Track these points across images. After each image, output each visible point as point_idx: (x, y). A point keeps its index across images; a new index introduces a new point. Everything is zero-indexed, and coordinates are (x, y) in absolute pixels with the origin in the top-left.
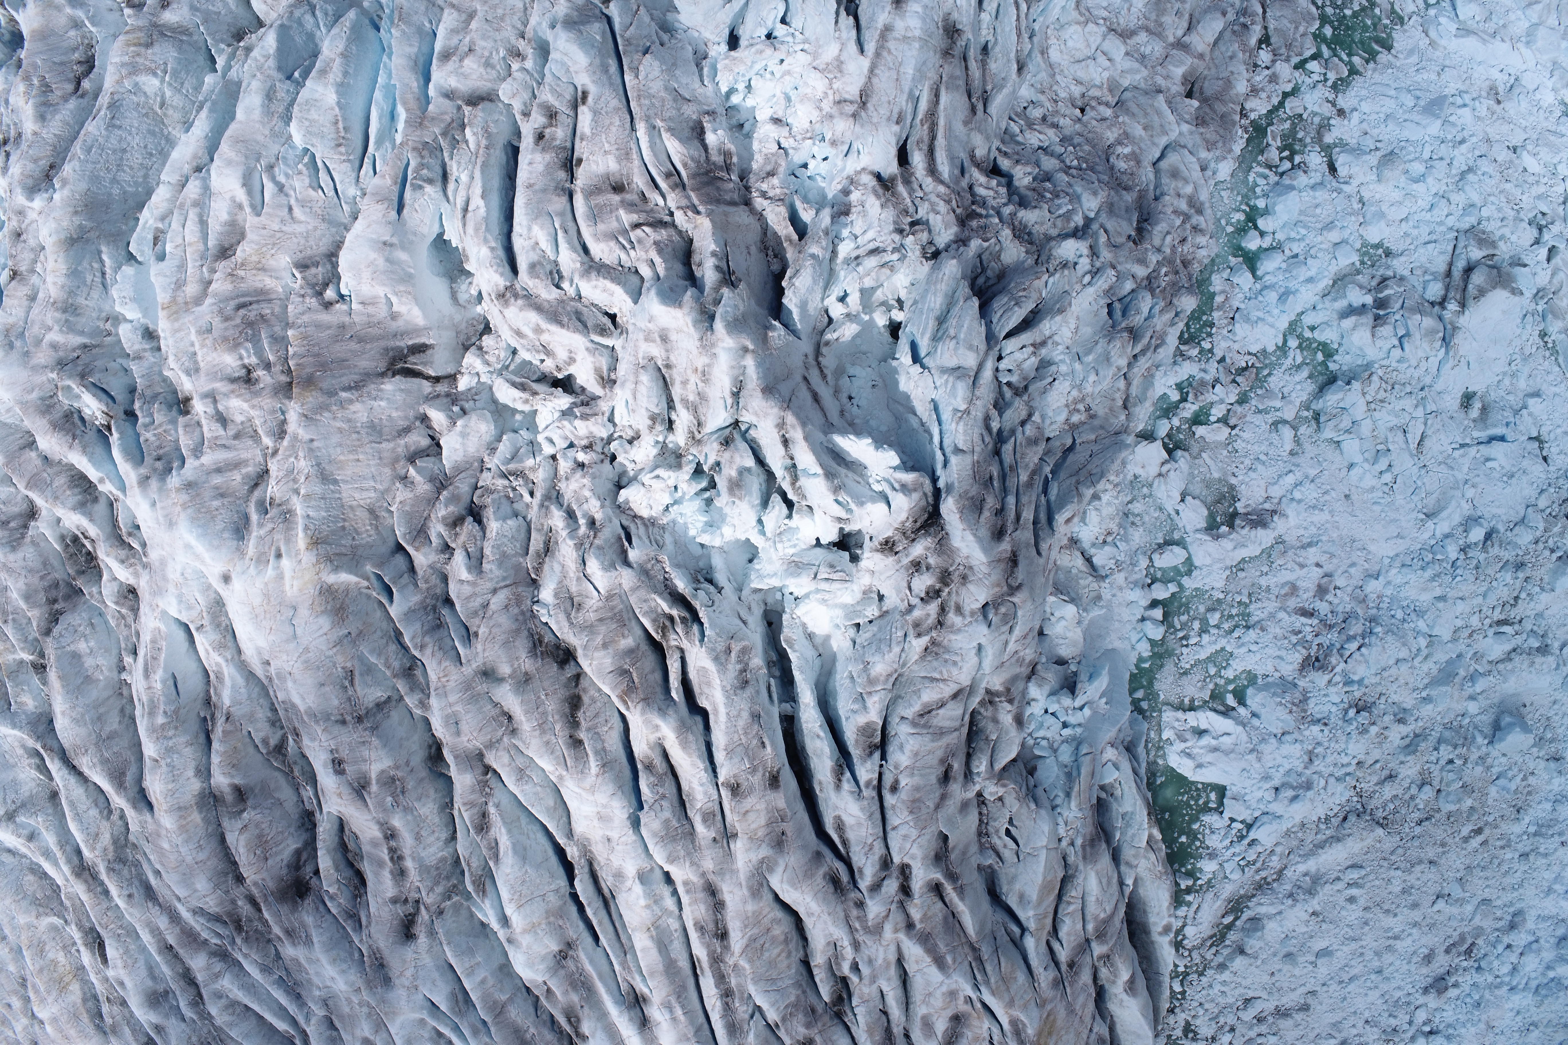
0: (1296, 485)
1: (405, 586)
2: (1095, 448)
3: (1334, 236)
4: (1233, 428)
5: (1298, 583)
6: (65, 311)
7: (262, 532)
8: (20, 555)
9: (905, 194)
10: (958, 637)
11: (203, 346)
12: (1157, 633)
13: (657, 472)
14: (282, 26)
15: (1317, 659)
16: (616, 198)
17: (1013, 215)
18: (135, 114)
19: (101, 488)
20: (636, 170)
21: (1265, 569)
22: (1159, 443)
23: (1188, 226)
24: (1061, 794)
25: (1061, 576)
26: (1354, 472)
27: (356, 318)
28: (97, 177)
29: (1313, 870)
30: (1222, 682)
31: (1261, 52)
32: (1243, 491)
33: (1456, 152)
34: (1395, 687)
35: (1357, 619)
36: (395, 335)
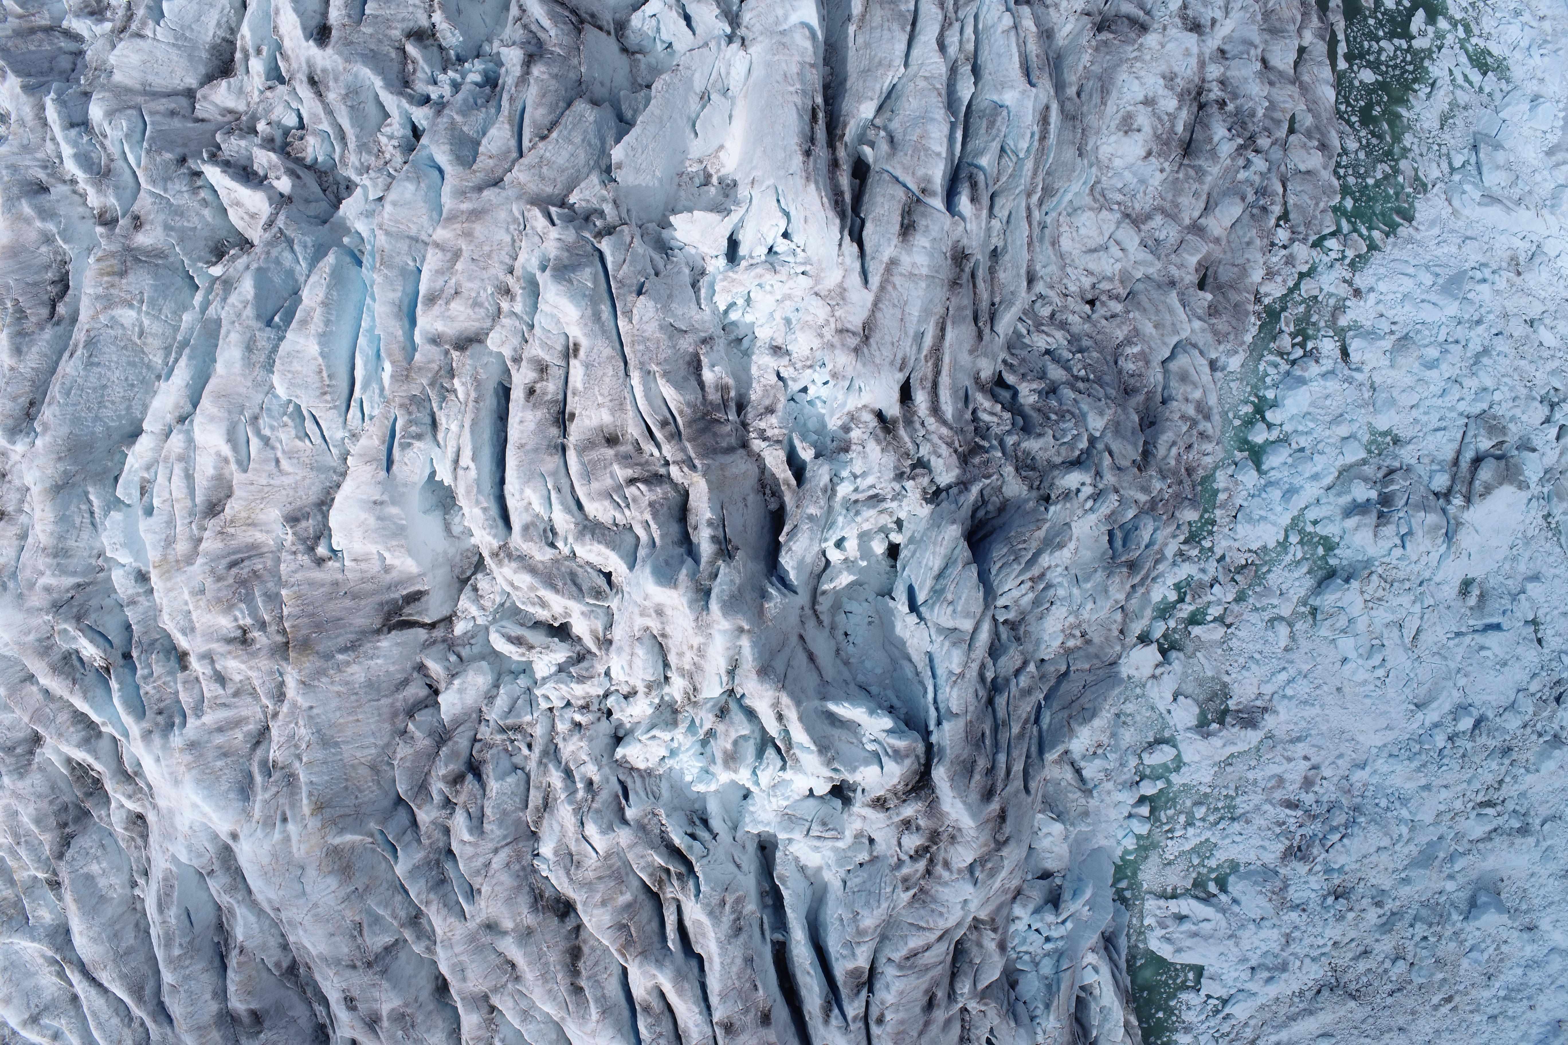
0: (1289, 682)
1: (408, 844)
2: (1090, 678)
4: (1229, 626)
5: (1285, 776)
6: (55, 556)
7: (267, 796)
8: (28, 782)
9: (907, 439)
10: (946, 890)
11: (197, 608)
12: (1143, 829)
13: (653, 732)
14: (259, 269)
15: (1299, 849)
16: (610, 452)
17: (1016, 445)
18: (113, 348)
19: (103, 729)
20: (630, 422)
21: (1253, 763)
22: (1155, 646)
23: (1195, 432)
24: (1041, 1006)
25: (1051, 789)
26: (1346, 667)
27: (350, 576)
28: (78, 419)
29: (1285, 1040)
30: (1205, 871)
31: (1279, 230)
32: (1236, 689)
33: (1472, 334)
34: (1374, 872)
35: (1341, 808)
36: (390, 587)
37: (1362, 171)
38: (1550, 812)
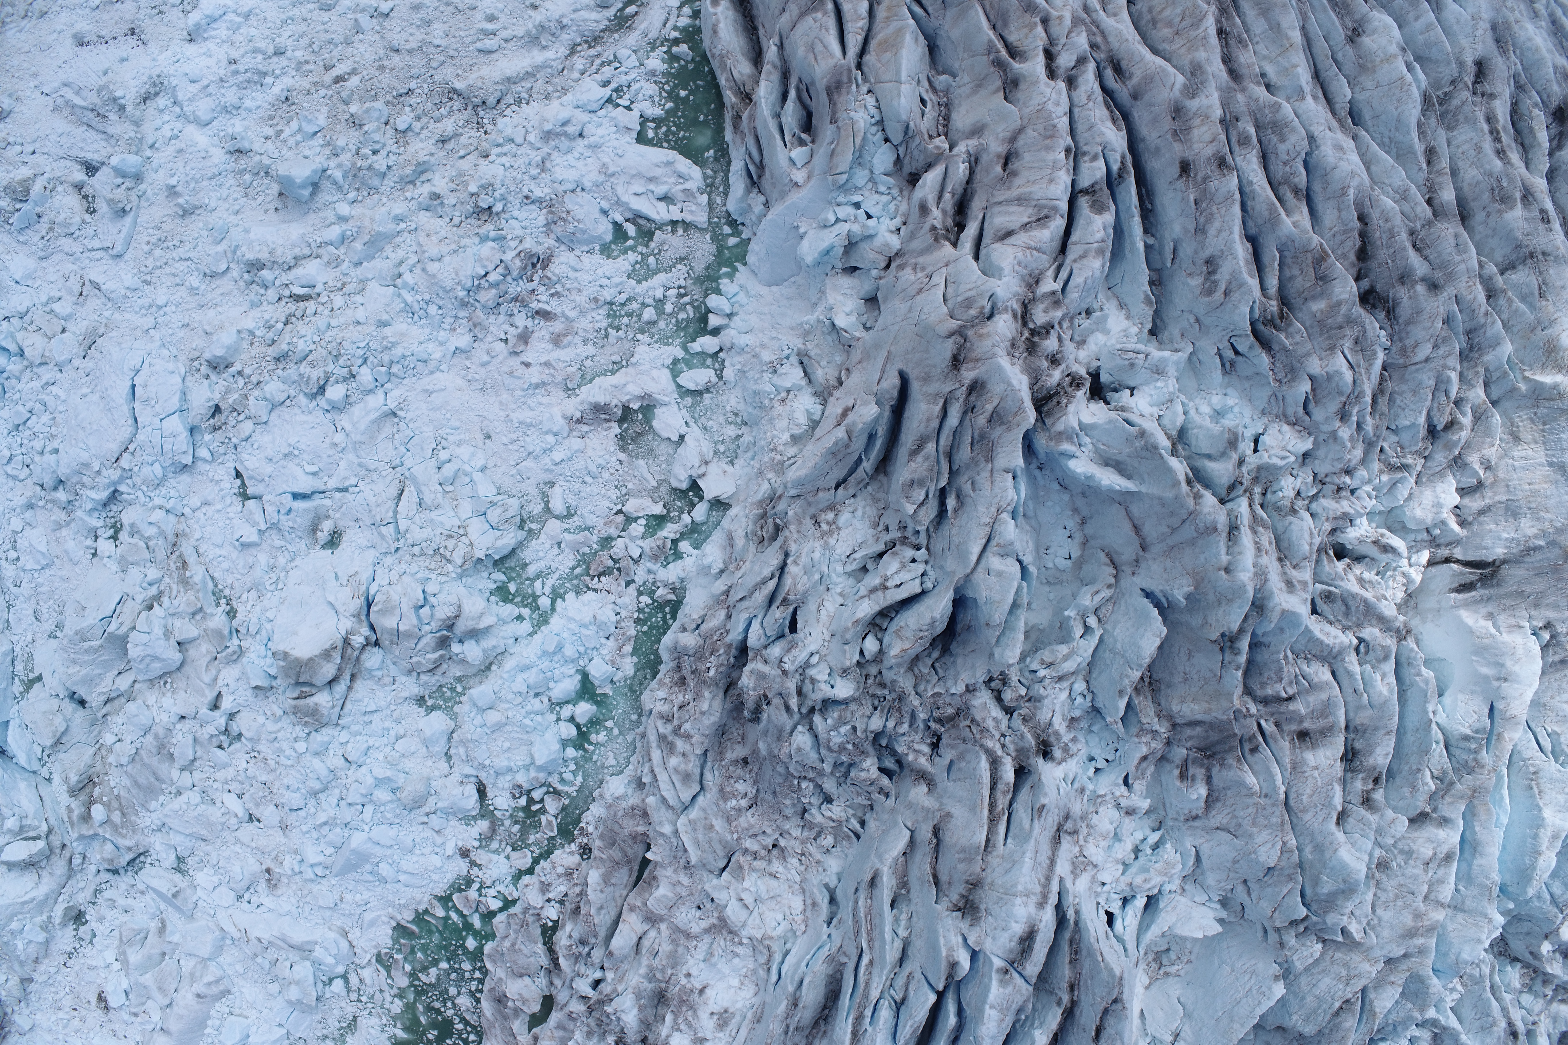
0: (550, 450)
1: (1496, 368)
2: (821, 483)
3: (493, 717)
4: (620, 512)
5: (551, 347)
9: (1024, 735)
10: (1014, 289)
12: (715, 302)
15: (534, 266)
16: (1307, 725)
17: (898, 724)
20: (1286, 753)
21: (588, 363)
22: (706, 496)
23: (676, 723)
26: (481, 462)
27: (1525, 613)
29: (535, 52)
30: (640, 248)
31: (555, 918)
32: (612, 445)
33: (332, 813)
34: (443, 234)
35: (484, 307)
36: (1489, 599)
37: (453, 976)
38: (217, 282)
